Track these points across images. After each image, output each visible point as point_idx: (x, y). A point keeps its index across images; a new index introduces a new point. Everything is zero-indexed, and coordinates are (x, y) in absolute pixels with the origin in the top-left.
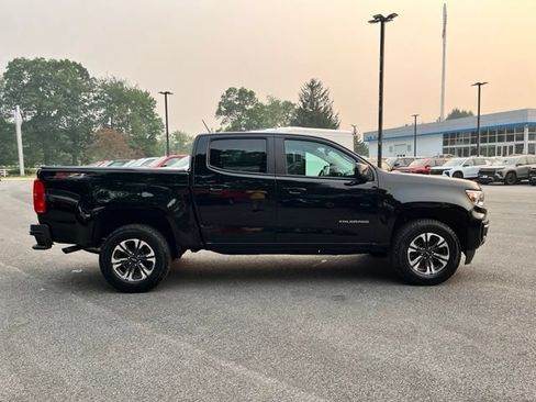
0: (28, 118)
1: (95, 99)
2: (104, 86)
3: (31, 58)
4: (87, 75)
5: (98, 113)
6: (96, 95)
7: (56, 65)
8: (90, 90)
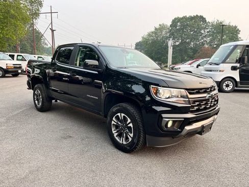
0: (177, 43)
1: (208, 32)
2: (213, 25)
3: (181, 17)
4: (206, 21)
5: (208, 39)
6: (208, 30)
7: (192, 18)
8: (205, 28)
